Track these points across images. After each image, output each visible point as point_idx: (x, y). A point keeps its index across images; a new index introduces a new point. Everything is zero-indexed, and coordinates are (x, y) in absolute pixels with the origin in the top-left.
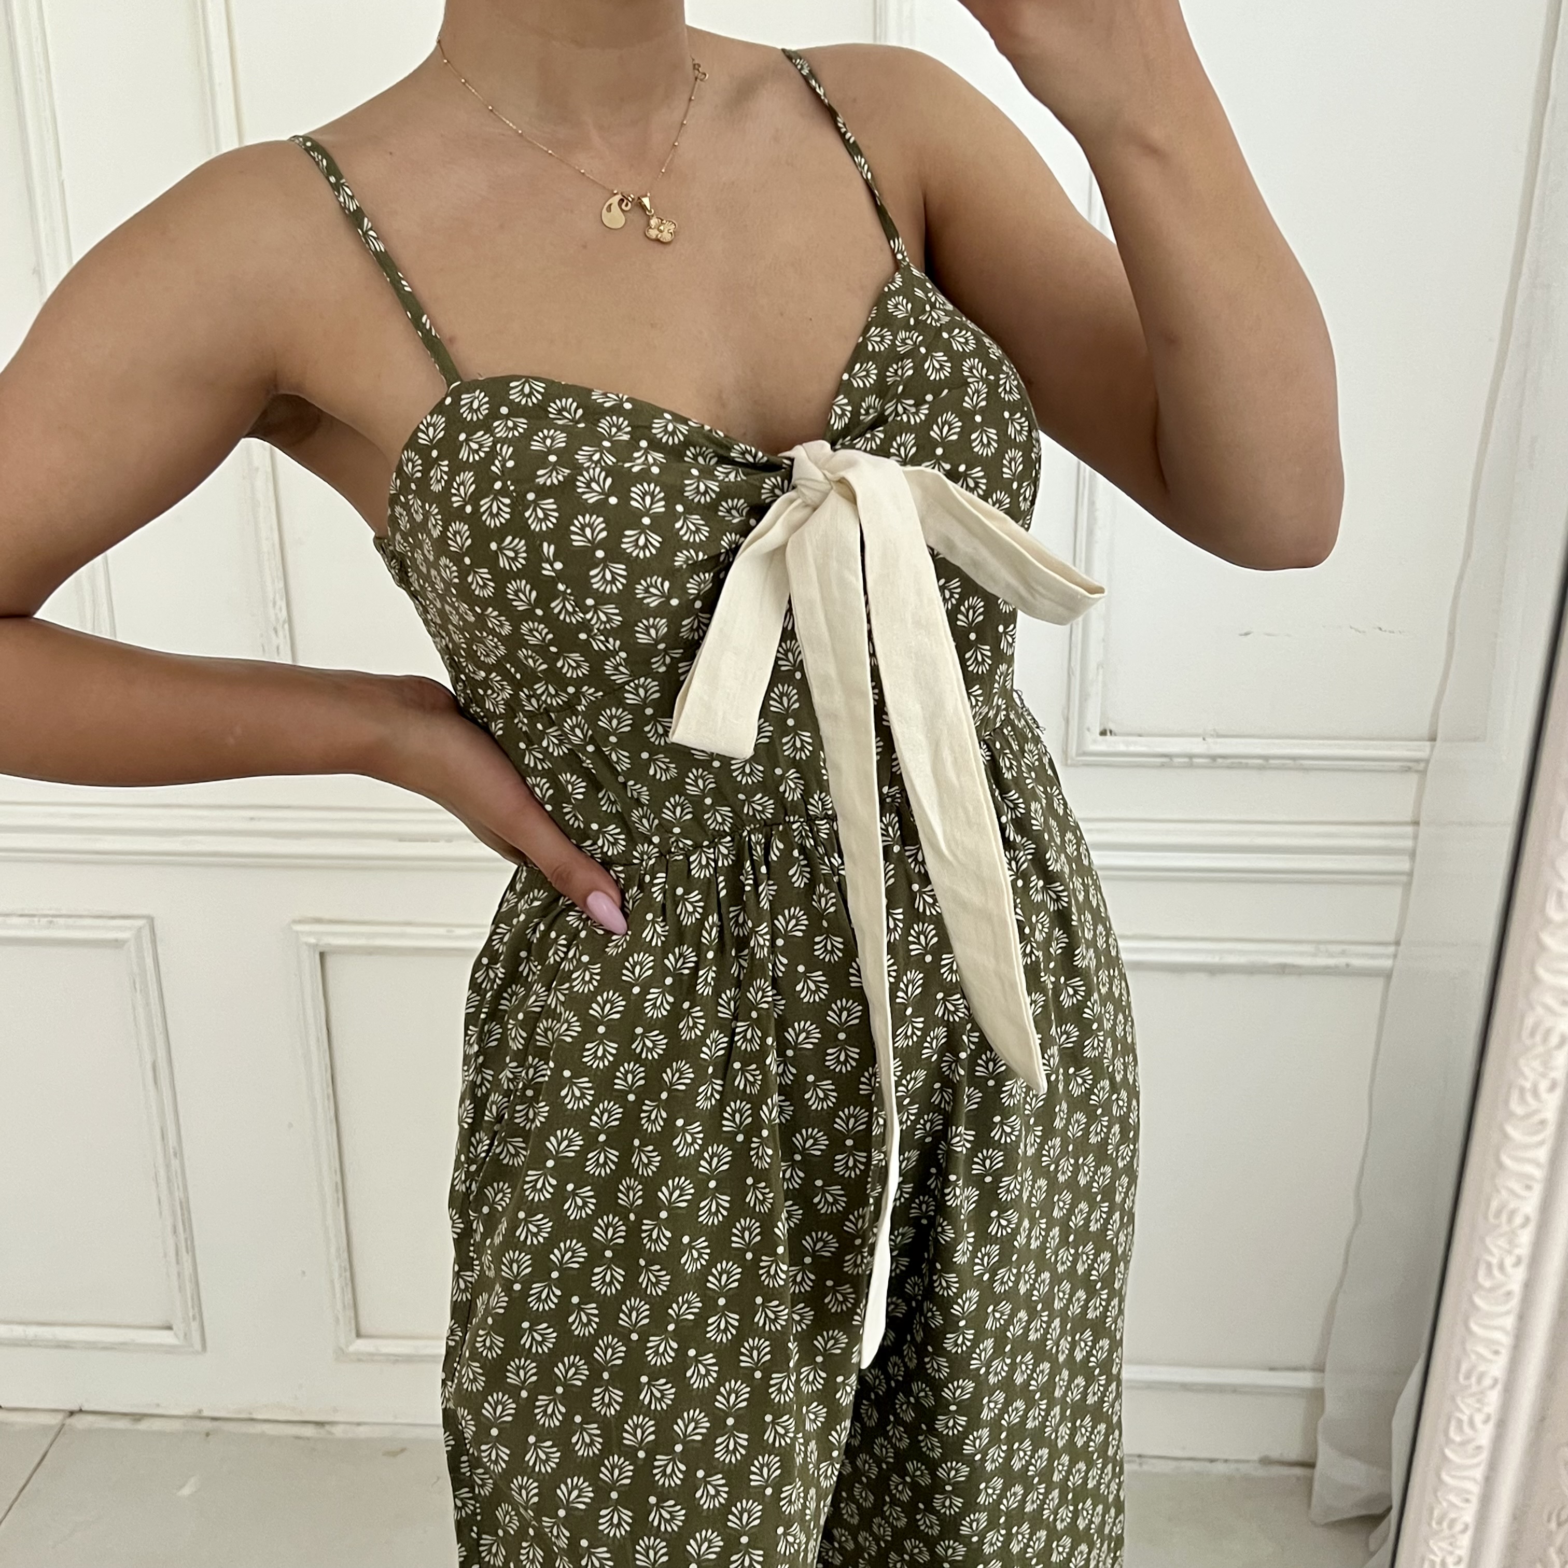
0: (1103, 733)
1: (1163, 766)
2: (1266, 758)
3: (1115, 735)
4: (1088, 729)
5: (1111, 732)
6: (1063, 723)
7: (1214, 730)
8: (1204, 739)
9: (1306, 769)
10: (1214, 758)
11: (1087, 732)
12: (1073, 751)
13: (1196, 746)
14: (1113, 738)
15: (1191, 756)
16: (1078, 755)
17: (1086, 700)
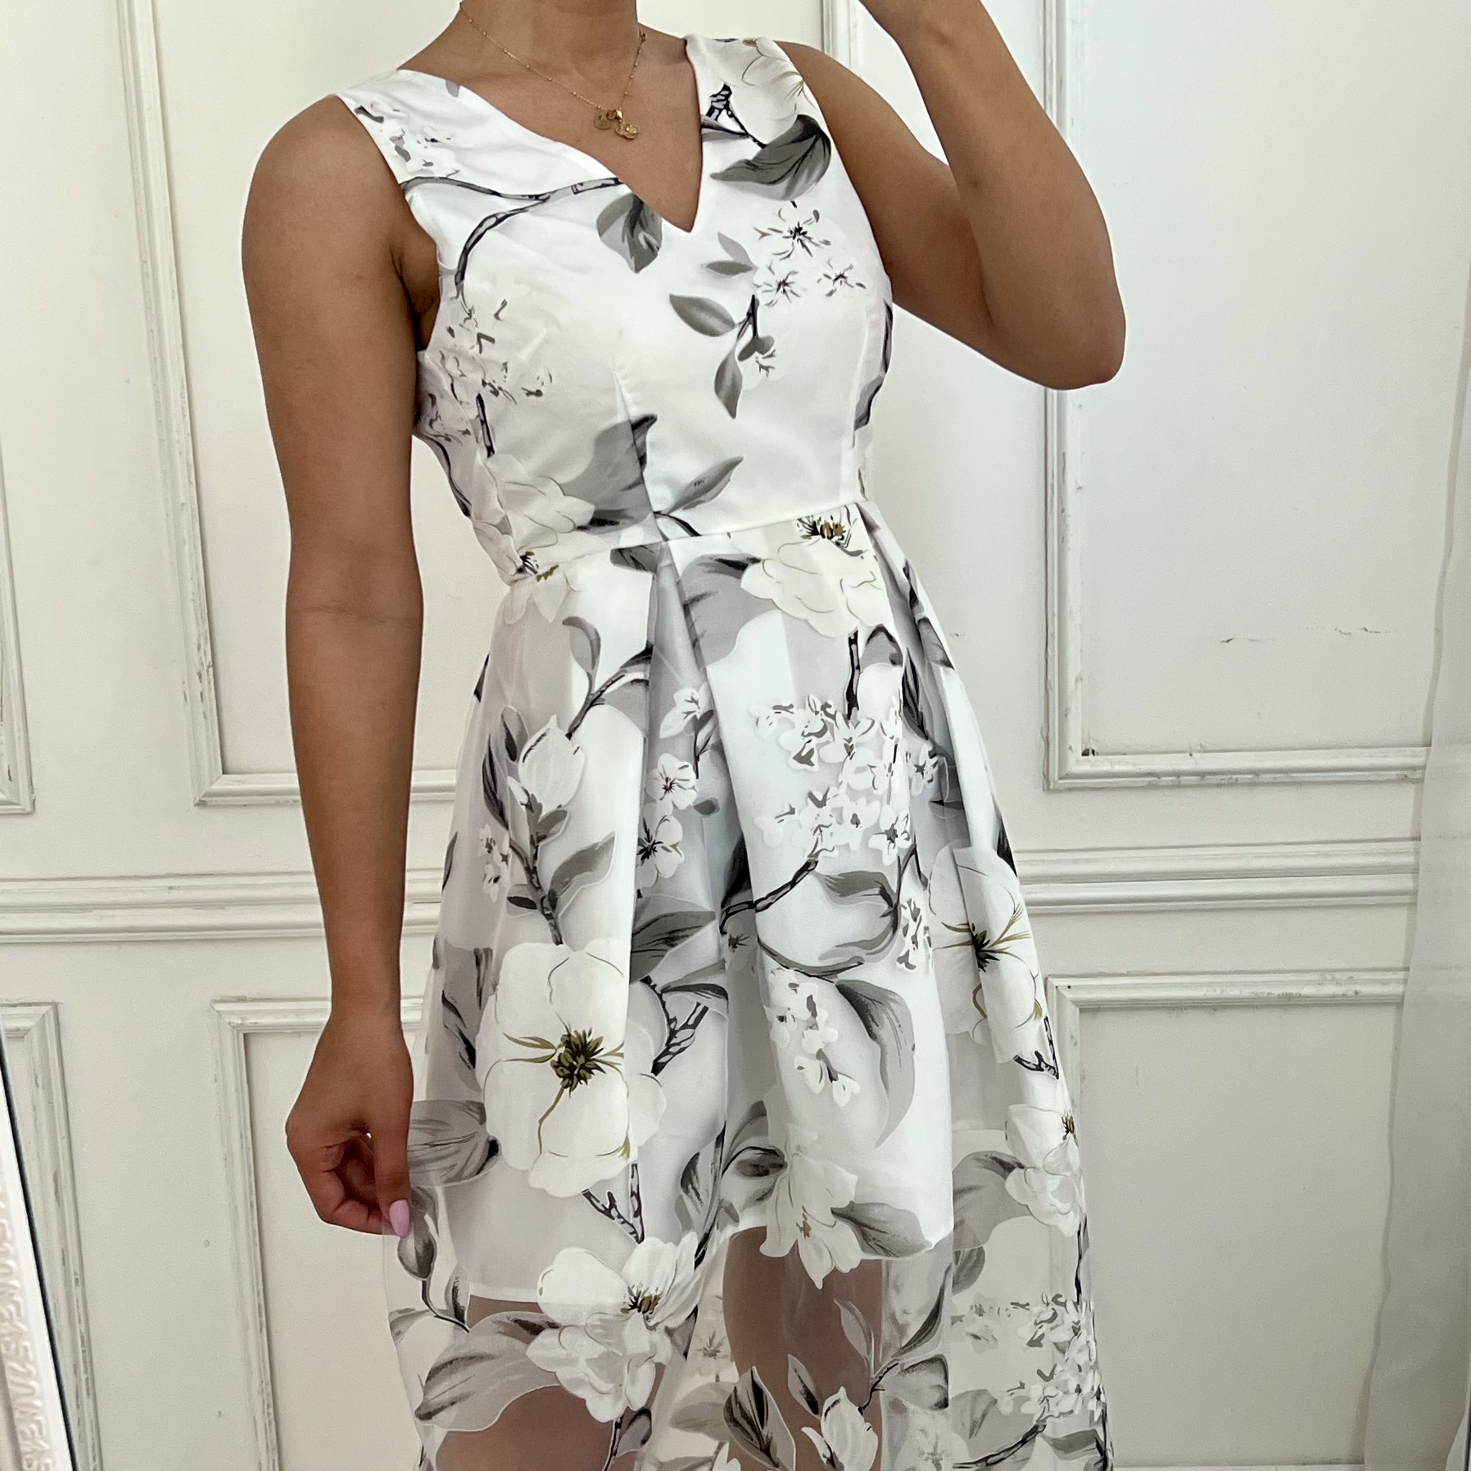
0: (1085, 753)
1: (1150, 787)
2: (1256, 772)
3: (1098, 754)
4: (1070, 748)
5: (1093, 752)
6: (1043, 744)
7: (1201, 745)
8: (1191, 755)
9: (1300, 784)
10: (1202, 774)
11: (1069, 751)
12: (1054, 774)
13: (1185, 763)
14: (1096, 757)
15: (1178, 774)
16: (1060, 778)
17: (1066, 715)
